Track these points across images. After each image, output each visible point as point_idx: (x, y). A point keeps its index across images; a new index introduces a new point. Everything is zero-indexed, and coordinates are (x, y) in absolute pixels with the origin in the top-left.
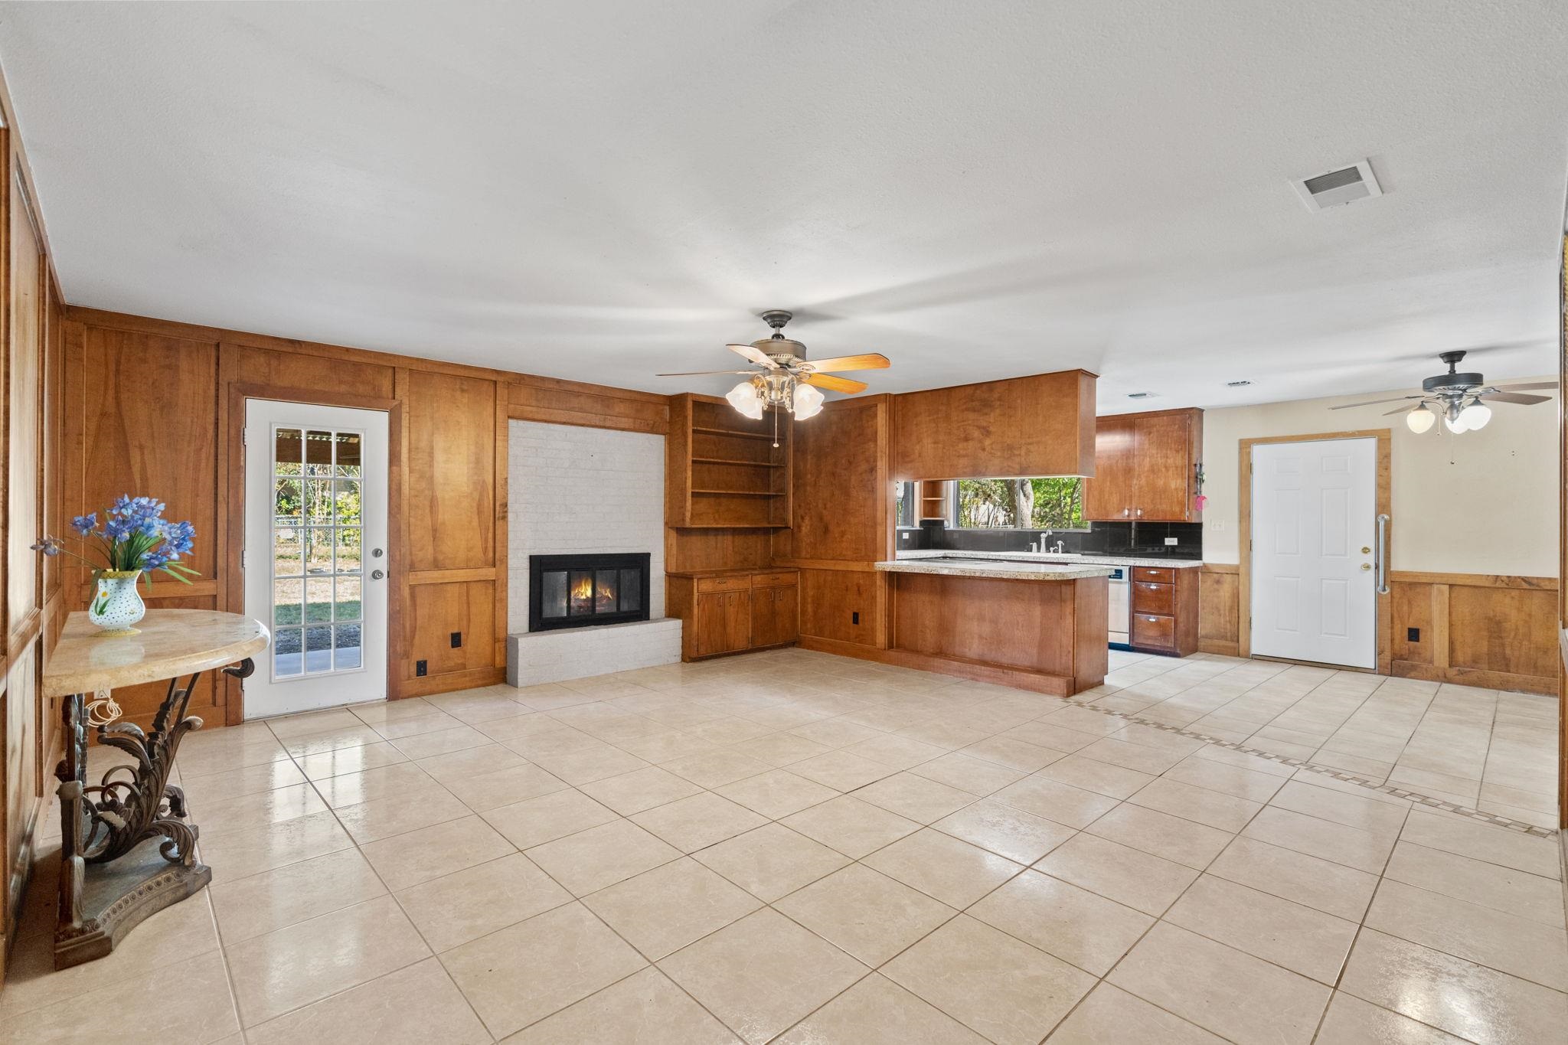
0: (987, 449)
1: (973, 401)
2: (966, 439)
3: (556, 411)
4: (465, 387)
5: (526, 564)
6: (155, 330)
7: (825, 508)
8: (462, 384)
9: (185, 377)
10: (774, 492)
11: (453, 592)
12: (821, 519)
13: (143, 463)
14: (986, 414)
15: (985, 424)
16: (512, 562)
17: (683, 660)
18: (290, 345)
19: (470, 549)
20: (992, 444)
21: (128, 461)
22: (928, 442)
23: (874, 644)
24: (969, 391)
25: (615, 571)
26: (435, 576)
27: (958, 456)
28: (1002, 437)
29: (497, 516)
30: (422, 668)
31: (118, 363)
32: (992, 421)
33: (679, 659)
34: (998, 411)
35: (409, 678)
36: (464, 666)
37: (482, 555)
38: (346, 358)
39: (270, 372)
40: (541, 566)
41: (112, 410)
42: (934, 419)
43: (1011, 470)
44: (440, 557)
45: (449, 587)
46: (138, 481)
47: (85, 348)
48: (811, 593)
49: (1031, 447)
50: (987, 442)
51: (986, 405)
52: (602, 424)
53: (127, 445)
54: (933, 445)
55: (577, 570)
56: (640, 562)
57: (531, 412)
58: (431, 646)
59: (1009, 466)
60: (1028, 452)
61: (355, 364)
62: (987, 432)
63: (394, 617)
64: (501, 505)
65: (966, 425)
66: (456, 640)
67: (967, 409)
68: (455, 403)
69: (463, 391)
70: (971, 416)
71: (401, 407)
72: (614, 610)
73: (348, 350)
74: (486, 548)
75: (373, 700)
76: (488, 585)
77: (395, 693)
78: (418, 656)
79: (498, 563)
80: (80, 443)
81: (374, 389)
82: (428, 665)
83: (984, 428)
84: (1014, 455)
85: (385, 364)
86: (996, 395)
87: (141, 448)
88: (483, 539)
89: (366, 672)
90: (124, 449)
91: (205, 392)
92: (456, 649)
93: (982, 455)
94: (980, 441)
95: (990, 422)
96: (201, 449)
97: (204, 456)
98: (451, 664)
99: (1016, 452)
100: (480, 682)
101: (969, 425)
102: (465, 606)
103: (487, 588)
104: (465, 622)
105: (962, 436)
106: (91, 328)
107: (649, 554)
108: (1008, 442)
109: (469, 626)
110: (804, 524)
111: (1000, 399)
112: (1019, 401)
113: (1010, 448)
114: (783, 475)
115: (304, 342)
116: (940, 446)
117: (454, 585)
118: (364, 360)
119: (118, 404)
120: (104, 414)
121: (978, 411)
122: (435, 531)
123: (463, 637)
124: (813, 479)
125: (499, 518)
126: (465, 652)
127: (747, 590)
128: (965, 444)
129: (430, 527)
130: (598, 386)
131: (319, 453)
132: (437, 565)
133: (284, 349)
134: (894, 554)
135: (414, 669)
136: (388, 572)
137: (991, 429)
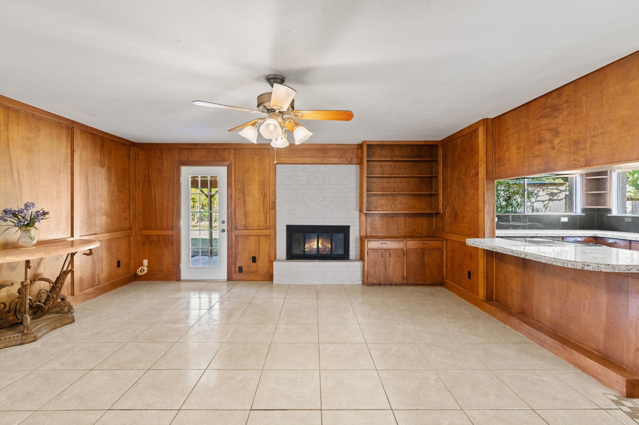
0: (556, 148)
1: (545, 109)
2: (540, 142)
3: (297, 159)
4: (257, 153)
5: (285, 229)
6: (157, 147)
7: (456, 201)
8: (256, 151)
9: (165, 161)
10: (434, 192)
11: (253, 239)
12: (454, 209)
13: (155, 190)
14: (556, 117)
15: (554, 126)
16: (278, 228)
17: (363, 283)
18: (194, 145)
19: (259, 222)
20: (560, 143)
21: (151, 191)
22: (514, 150)
23: (478, 295)
24: (542, 101)
25: (330, 234)
26: (245, 232)
27: (534, 157)
28: (569, 135)
29: (270, 207)
30: (241, 269)
31: (148, 159)
32: (560, 122)
33: (361, 283)
34: (565, 113)
35: (235, 272)
36: (257, 271)
37: (265, 224)
38: (212, 147)
39: (188, 156)
40: (292, 230)
41: (147, 174)
42: (517, 131)
43: (577, 163)
44: (247, 224)
45: (251, 237)
46: (153, 198)
47: (140, 156)
48: (450, 255)
49: (596, 140)
50: (557, 141)
51: (556, 108)
52: (321, 162)
53: (150, 185)
54: (517, 151)
55: (309, 232)
56: (345, 230)
57: (285, 160)
58: (243, 260)
59: (575, 160)
60: (594, 144)
61: (216, 149)
62: (556, 133)
63: (229, 248)
64: (272, 202)
65: (540, 130)
66: (254, 259)
67: (541, 117)
68: (253, 160)
69: (256, 154)
70: (544, 121)
71: (231, 164)
72: (330, 253)
73: (212, 144)
74: (266, 221)
75: (222, 280)
76: (267, 237)
77: (230, 279)
78: (238, 265)
79: (271, 228)
80: (139, 185)
81: (222, 158)
82: (243, 269)
83: (554, 129)
84: (580, 150)
85: (226, 148)
86: (564, 98)
87: (154, 186)
88: (265, 217)
89: (219, 268)
90: (150, 186)
91: (170, 166)
92: (254, 263)
93: (553, 153)
94: (551, 142)
95: (559, 124)
96: (169, 185)
97: (170, 187)
98: (252, 269)
99: (582, 146)
100: (263, 279)
101: (542, 130)
102: (258, 246)
103: (267, 238)
104: (257, 253)
105: (537, 139)
106: (142, 149)
107: (349, 227)
108: (575, 138)
109: (259, 254)
110: (446, 211)
111: (567, 101)
112: (584, 98)
113: (576, 143)
114: (437, 181)
115: (198, 144)
116: (522, 150)
117: (253, 236)
118: (218, 147)
119: (148, 172)
120: (145, 176)
121: (549, 116)
122: (245, 213)
123: (257, 259)
124: (450, 183)
125: (271, 208)
126: (257, 265)
127: (402, 249)
128: (540, 146)
129: (243, 212)
130: (319, 144)
131: (204, 184)
132: (246, 228)
133: (192, 147)
134: (494, 233)
135: (237, 269)
136: (227, 230)
137: (560, 129)
